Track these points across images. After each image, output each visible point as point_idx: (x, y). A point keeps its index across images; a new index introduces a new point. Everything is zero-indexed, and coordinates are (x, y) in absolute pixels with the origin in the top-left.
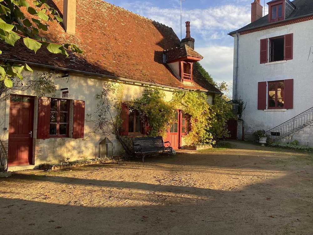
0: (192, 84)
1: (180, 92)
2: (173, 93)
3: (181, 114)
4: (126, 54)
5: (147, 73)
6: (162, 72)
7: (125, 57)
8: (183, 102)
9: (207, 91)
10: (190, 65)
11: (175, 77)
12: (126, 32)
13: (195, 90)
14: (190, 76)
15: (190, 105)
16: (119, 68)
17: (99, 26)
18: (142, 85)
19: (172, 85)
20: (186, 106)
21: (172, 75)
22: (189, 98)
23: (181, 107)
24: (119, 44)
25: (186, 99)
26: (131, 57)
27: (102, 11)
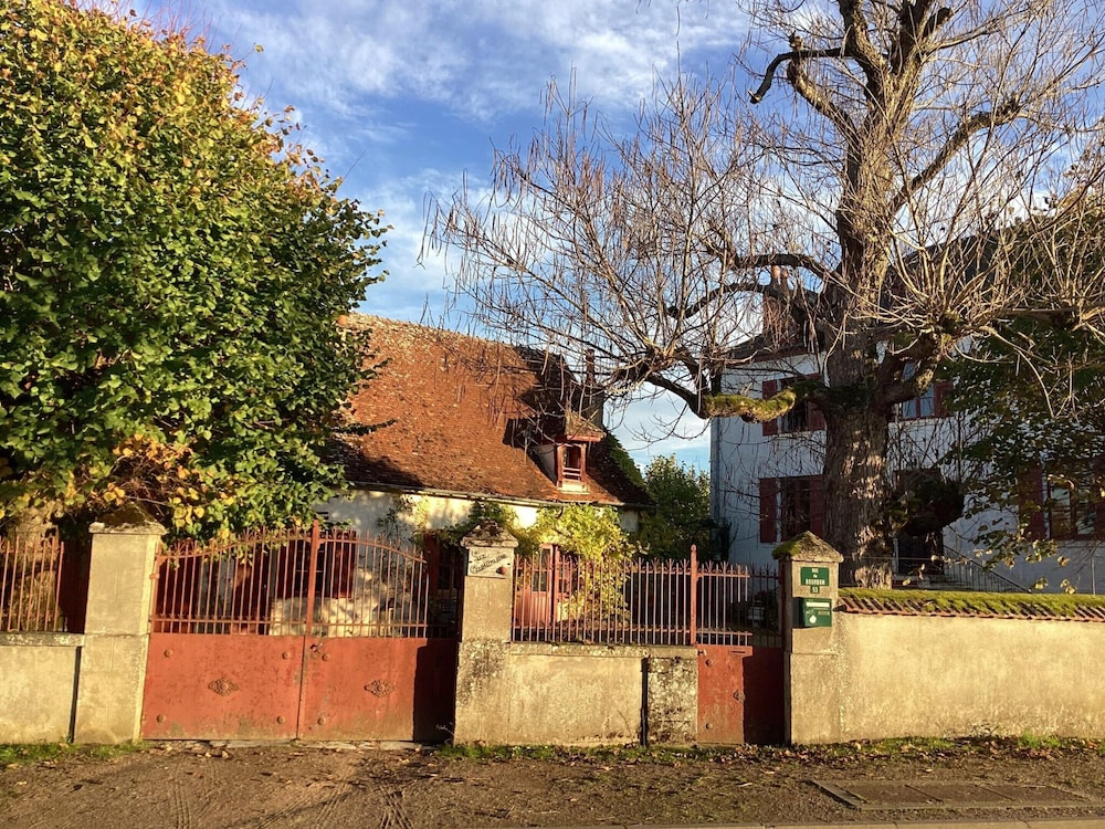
0: (585, 489)
1: (554, 507)
2: (537, 509)
3: (558, 553)
4: (442, 435)
5: (482, 473)
6: (515, 468)
7: (440, 442)
8: (560, 528)
9: (622, 504)
10: (580, 449)
11: (547, 475)
12: (449, 385)
13: (588, 502)
14: (578, 472)
15: (577, 534)
16: (424, 467)
17: (393, 381)
18: (469, 498)
19: (532, 494)
20: (568, 537)
21: (539, 472)
22: (574, 519)
23: (556, 539)
24: (430, 414)
25: (569, 521)
26: (451, 440)
27: (402, 348)
